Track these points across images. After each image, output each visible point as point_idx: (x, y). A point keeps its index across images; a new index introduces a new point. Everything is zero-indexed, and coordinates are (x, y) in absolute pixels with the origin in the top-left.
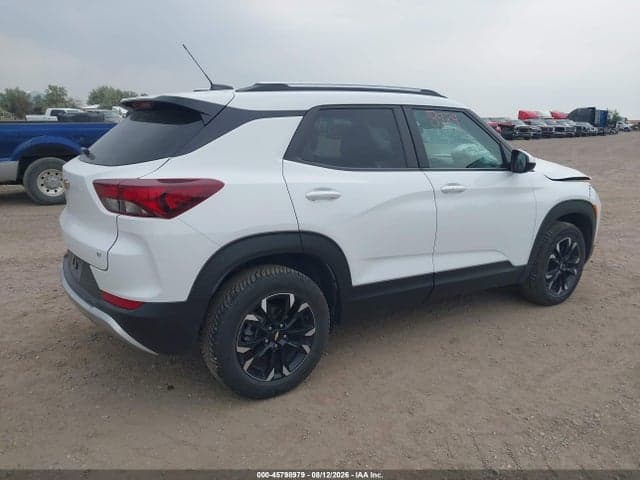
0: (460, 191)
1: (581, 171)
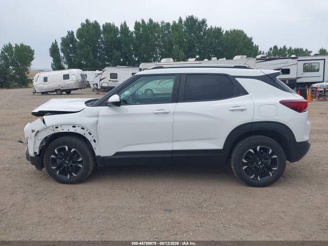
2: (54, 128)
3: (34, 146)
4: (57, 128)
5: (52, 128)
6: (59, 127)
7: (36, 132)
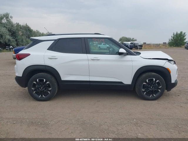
0: (98, 60)
1: (171, 57)
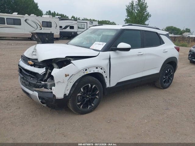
2: (85, 70)
3: (65, 89)
4: (86, 70)
5: (82, 71)
6: (88, 69)
7: (70, 76)
